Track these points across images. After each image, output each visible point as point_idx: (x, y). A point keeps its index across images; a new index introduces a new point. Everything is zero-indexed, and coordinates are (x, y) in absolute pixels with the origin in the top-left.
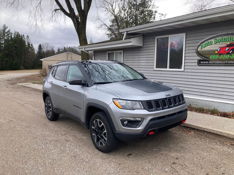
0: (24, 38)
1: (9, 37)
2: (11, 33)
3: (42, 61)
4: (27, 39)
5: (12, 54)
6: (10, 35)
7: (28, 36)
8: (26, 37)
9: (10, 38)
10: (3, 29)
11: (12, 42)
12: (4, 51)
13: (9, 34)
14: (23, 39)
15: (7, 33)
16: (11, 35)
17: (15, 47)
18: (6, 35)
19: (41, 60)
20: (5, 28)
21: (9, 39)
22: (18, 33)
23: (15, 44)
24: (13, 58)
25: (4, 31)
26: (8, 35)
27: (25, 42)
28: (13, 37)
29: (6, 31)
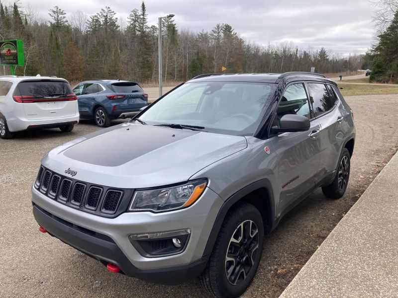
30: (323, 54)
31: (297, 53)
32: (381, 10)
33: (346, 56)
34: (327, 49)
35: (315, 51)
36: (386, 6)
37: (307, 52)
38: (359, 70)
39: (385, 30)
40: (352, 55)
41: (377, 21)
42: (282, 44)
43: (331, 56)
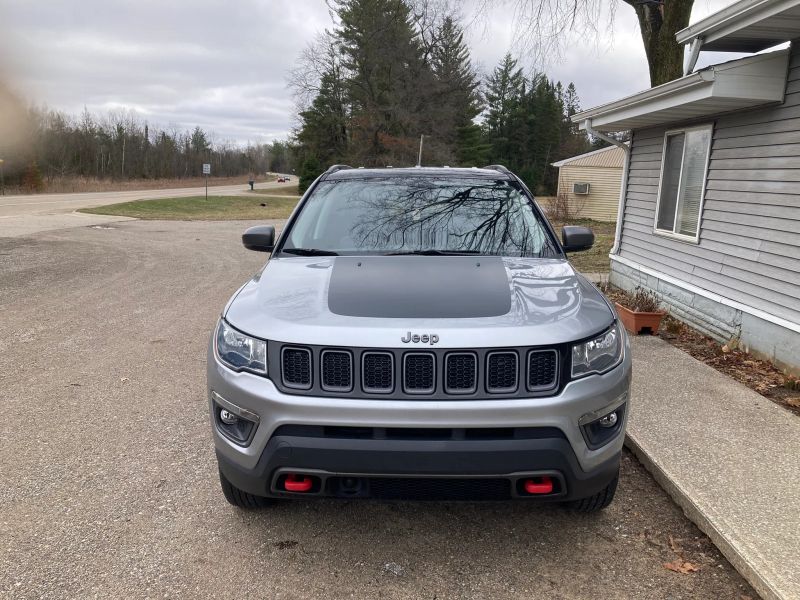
0: (560, 93)
1: (517, 92)
2: (525, 80)
3: (558, 168)
4: (568, 95)
5: (519, 146)
6: (520, 87)
7: (571, 86)
8: (565, 88)
9: (519, 96)
10: (503, 68)
11: (523, 107)
12: (499, 136)
13: (518, 83)
14: (556, 94)
15: (511, 80)
16: (524, 87)
17: (531, 123)
18: (509, 86)
19: (555, 165)
20: (509, 63)
21: (516, 98)
22: (544, 78)
23: (530, 113)
24: (520, 160)
25: (505, 73)
26: (516, 85)
27: (561, 105)
28: (527, 91)
29: (511, 74)
30: (199, 139)
31: (147, 135)
32: (300, 69)
33: (241, 145)
34: (205, 130)
35: (184, 133)
36: (307, 62)
37: (170, 133)
38: (268, 173)
39: (311, 105)
40: (253, 144)
41: (294, 88)
42: (112, 114)
43: (216, 145)
